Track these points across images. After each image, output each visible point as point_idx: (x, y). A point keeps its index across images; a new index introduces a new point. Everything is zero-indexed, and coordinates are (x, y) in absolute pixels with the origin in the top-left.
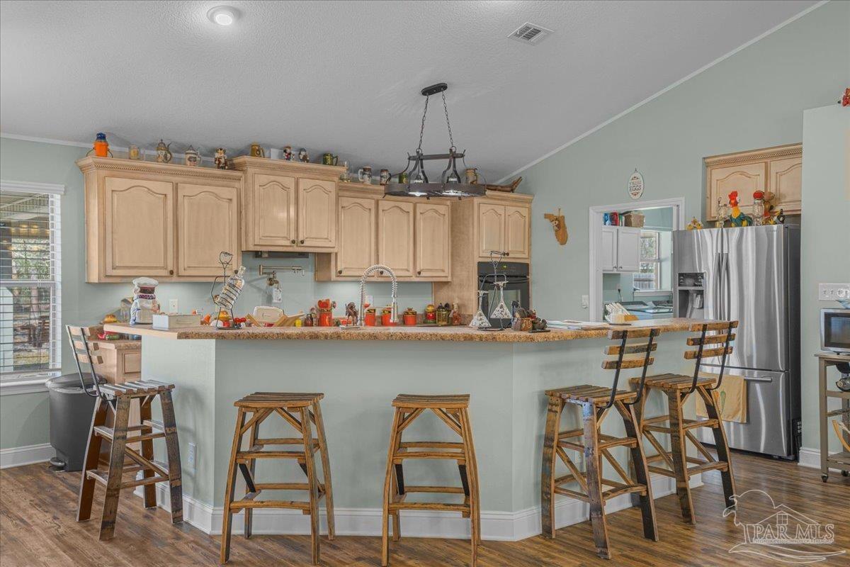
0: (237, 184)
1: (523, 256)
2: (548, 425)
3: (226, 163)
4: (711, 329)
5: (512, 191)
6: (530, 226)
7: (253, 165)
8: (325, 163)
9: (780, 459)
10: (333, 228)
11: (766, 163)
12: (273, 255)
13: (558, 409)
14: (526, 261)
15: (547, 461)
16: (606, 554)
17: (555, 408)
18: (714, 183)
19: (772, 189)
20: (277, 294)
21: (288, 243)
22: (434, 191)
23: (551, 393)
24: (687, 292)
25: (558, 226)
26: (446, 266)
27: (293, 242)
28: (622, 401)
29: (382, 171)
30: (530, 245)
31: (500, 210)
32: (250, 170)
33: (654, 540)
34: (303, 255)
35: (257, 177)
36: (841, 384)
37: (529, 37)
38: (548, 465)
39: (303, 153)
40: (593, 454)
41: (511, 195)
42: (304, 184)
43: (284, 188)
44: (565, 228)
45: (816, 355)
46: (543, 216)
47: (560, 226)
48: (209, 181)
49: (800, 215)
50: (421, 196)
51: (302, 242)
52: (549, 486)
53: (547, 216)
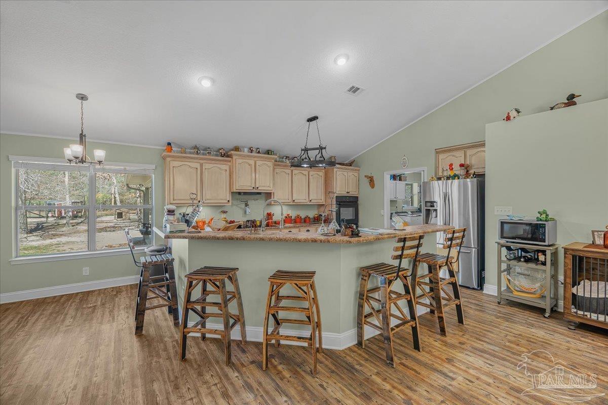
0: (229, 164)
1: (355, 193)
2: (361, 287)
3: (224, 154)
4: (457, 233)
5: (351, 166)
6: (359, 181)
7: (237, 155)
8: (268, 154)
9: (474, 289)
10: (272, 182)
11: (465, 151)
12: (245, 193)
13: (367, 278)
14: (357, 196)
15: (361, 306)
16: (392, 365)
17: (365, 278)
18: (440, 160)
19: (468, 162)
20: (248, 210)
21: (252, 188)
22: (313, 165)
23: (363, 269)
24: (429, 210)
25: (371, 180)
26: (323, 198)
27: (254, 188)
28: (403, 275)
29: (294, 158)
30: (359, 189)
31: (345, 174)
32: (234, 157)
33: (419, 351)
34: (259, 193)
35: (237, 160)
36: (508, 257)
37: (354, 92)
38: (361, 309)
39: (258, 150)
40: (386, 307)
41: (350, 167)
42: (258, 163)
43: (249, 165)
44: (373, 181)
45: (496, 243)
46: (364, 176)
47: (371, 181)
48: (217, 162)
49: (485, 174)
50: (307, 167)
51: (258, 188)
52: (361, 321)
53: (366, 176)
